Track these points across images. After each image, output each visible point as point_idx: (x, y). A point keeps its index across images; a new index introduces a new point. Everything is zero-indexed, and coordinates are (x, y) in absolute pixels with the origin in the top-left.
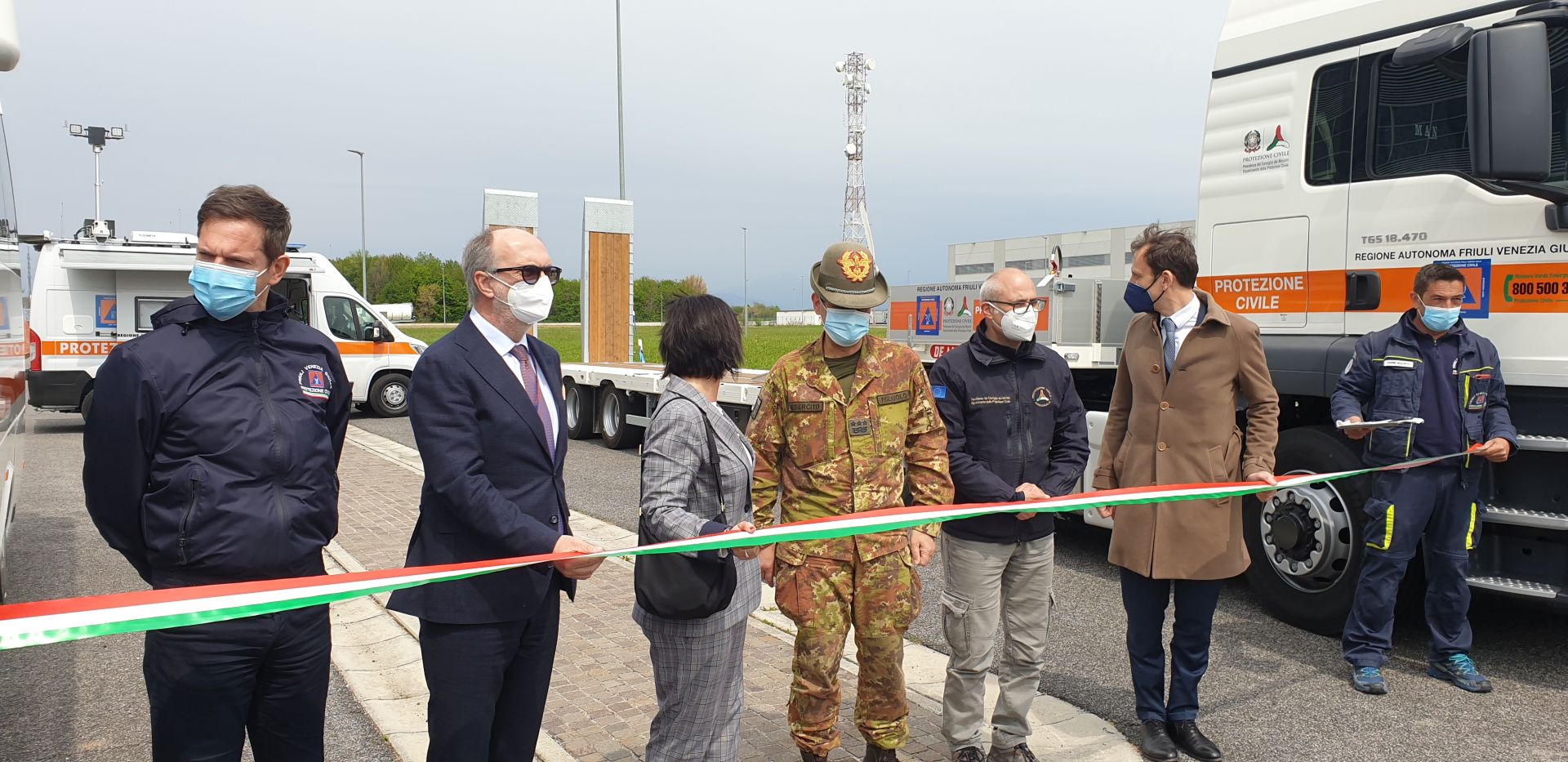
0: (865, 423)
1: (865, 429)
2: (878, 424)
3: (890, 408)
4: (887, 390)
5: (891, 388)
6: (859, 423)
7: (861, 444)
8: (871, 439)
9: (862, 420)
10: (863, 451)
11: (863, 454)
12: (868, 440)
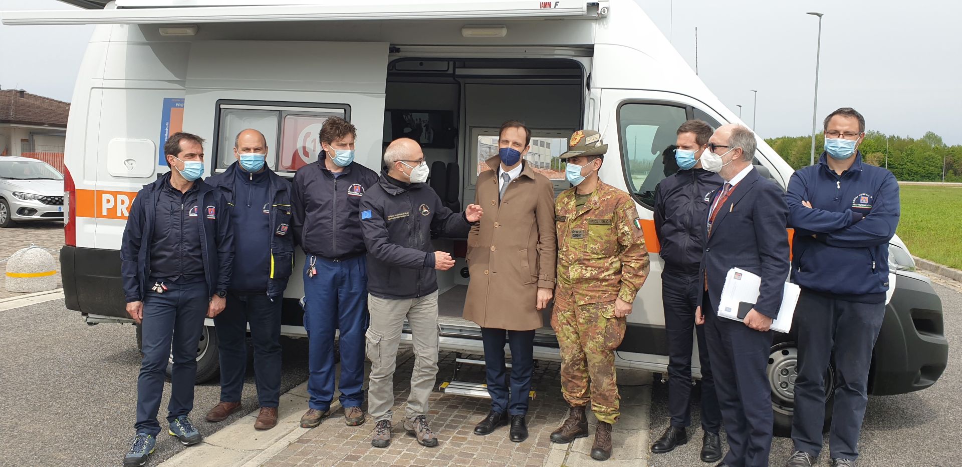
0: (580, 232)
1: (580, 235)
2: (587, 234)
3: (597, 227)
4: (598, 216)
5: (602, 216)
6: (577, 232)
7: (575, 243)
8: (582, 242)
9: (579, 230)
10: (576, 247)
11: (576, 249)
12: (580, 242)
